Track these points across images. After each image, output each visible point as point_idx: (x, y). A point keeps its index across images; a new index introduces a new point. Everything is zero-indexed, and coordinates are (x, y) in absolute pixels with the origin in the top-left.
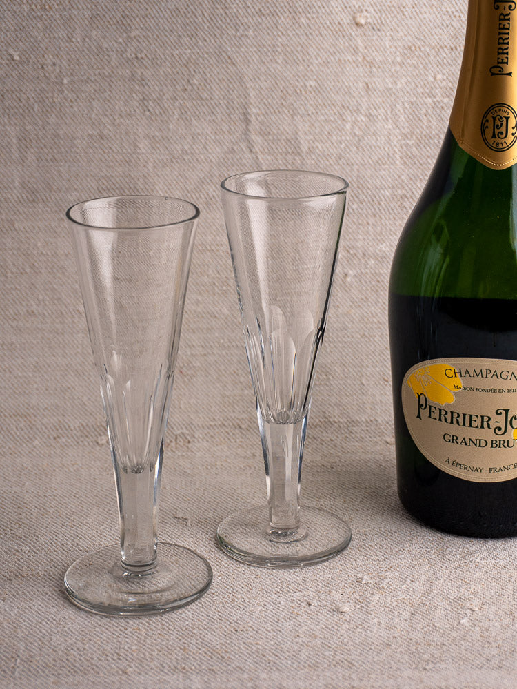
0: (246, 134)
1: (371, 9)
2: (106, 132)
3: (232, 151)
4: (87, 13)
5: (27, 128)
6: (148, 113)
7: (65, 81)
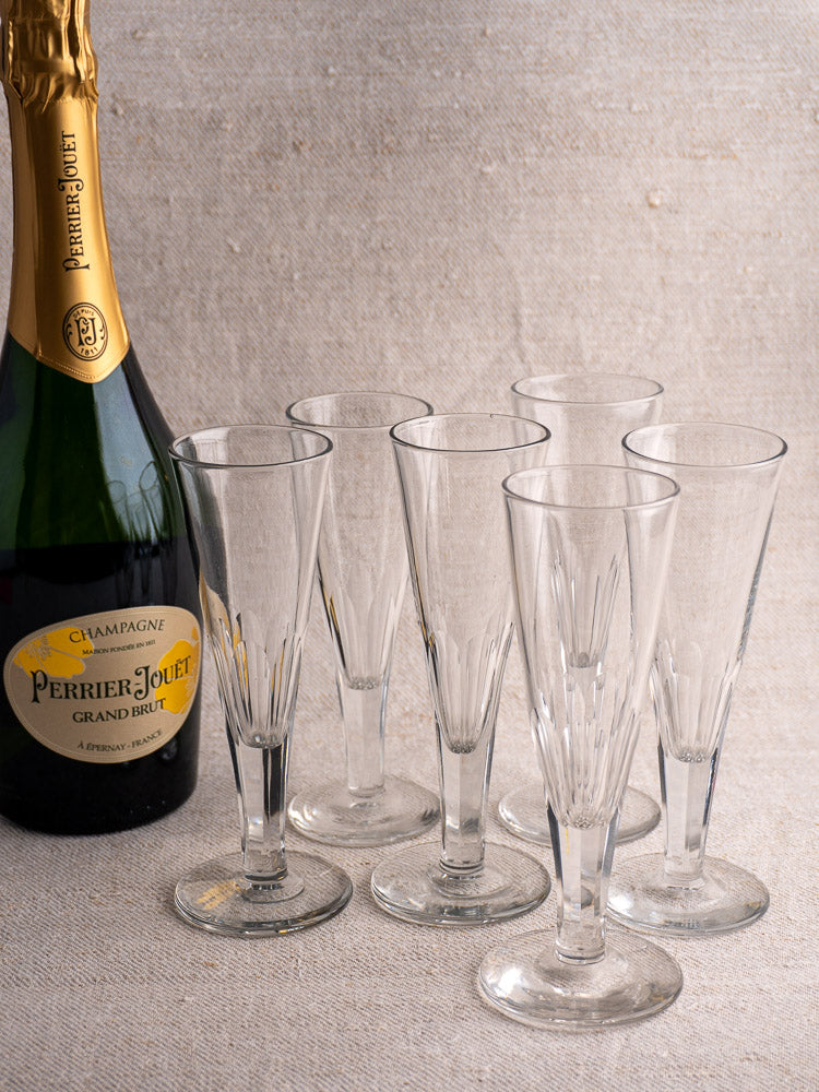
0: (516, 340)
1: (667, 187)
2: (346, 339)
3: (499, 360)
4: (323, 195)
5: (250, 335)
6: (396, 315)
7: (296, 277)
